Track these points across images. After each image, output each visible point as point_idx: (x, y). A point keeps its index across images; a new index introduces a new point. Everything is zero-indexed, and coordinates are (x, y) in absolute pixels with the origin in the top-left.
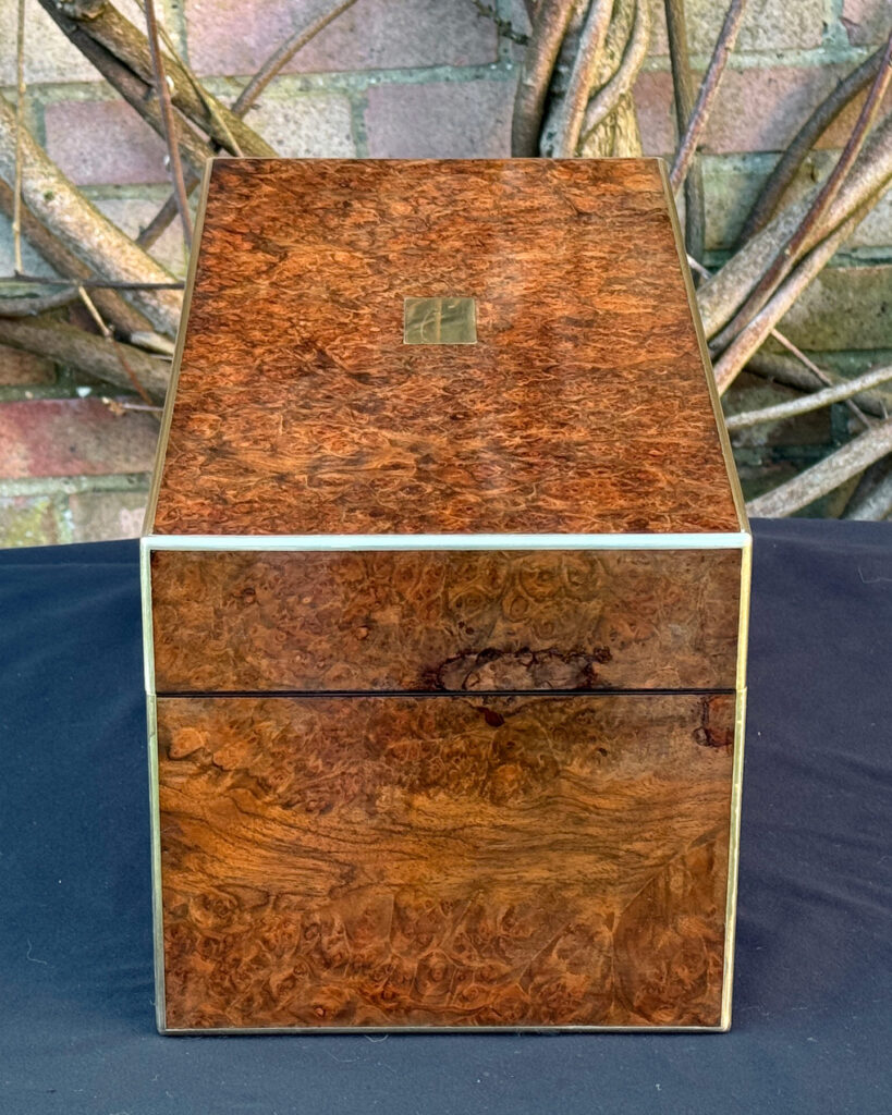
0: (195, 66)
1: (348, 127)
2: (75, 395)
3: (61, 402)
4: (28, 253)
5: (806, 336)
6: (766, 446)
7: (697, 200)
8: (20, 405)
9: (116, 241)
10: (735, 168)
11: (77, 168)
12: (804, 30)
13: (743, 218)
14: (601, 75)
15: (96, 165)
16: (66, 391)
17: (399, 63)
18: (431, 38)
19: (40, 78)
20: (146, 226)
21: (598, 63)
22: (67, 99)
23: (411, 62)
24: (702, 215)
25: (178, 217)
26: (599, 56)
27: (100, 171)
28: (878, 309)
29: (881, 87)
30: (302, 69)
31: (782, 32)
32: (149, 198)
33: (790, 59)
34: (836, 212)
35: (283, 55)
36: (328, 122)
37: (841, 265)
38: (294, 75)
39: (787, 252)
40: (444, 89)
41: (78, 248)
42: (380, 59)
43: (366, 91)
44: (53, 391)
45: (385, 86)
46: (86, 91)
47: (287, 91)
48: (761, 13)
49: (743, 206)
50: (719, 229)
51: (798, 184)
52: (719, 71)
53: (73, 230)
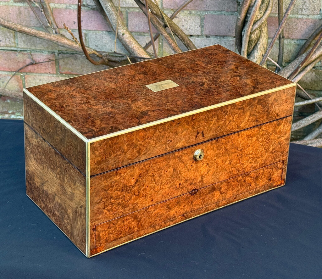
0: (164, 6)
1: (199, 24)
5: (310, 86)
6: (298, 112)
7: (282, 50)
10: (295, 43)
12: (315, 10)
13: (296, 55)
14: (257, 18)
15: (139, 27)
17: (213, 9)
18: (221, 4)
19: (128, 6)
20: (147, 43)
21: (257, 14)
22: (134, 11)
23: (216, 9)
24: (283, 53)
27: (140, 29)
30: (189, 9)
31: (309, 10)
33: (311, 17)
35: (183, 6)
36: (195, 22)
37: (320, 69)
38: (187, 10)
39: (300, 65)
40: (224, 16)
42: (208, 8)
43: (204, 16)
45: (209, 15)
47: (185, 14)
48: (304, 5)
49: (296, 52)
50: (290, 57)
52: (285, 19)
53: (128, 43)
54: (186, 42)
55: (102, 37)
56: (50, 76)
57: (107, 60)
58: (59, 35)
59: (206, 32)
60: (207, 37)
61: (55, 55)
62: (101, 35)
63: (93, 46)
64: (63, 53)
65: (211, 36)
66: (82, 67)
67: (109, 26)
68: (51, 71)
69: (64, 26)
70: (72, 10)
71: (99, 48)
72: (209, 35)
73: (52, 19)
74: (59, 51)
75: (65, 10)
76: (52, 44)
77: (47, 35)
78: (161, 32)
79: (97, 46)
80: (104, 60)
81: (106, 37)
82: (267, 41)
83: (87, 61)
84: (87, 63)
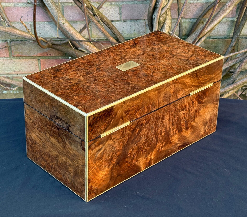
1: (118, 12)
2: (68, 58)
3: (66, 59)
4: (60, 32)
7: (181, 27)
8: (58, 60)
9: (75, 32)
10: (189, 21)
11: (69, 18)
13: (190, 30)
14: (164, 5)
15: (73, 17)
16: (67, 57)
17: (128, 0)
19: (63, 1)
20: (81, 29)
21: (163, 2)
22: (68, 5)
23: (130, 0)
24: (182, 30)
25: (86, 28)
26: (164, 1)
28: (214, 47)
29: (215, 8)
32: (82, 23)
33: (199, 1)
34: (206, 31)
36: (115, 11)
37: (208, 39)
38: (109, 2)
39: (197, 38)
40: (136, 5)
41: (68, 33)
43: (122, 5)
44: (64, 57)
45: (125, 4)
46: (71, 4)
47: (107, 5)
49: (190, 28)
50: (185, 32)
51: (200, 24)
52: (186, 5)
53: (68, 30)
54: (110, 27)
55: (45, 26)
56: (4, 59)
57: (51, 44)
58: (11, 27)
59: (123, 18)
60: (124, 21)
61: (8, 42)
62: (43, 25)
63: (38, 33)
64: (14, 41)
65: (127, 21)
66: (29, 50)
67: (49, 18)
68: (5, 55)
69: (20, 21)
70: (19, 8)
71: (43, 35)
72: (126, 19)
73: (4, 15)
74: (10, 39)
75: (14, 8)
76: (5, 35)
77: (3, 28)
78: (92, 20)
79: (41, 34)
80: (49, 44)
81: (47, 27)
82: (171, 22)
83: (33, 45)
84: (33, 47)
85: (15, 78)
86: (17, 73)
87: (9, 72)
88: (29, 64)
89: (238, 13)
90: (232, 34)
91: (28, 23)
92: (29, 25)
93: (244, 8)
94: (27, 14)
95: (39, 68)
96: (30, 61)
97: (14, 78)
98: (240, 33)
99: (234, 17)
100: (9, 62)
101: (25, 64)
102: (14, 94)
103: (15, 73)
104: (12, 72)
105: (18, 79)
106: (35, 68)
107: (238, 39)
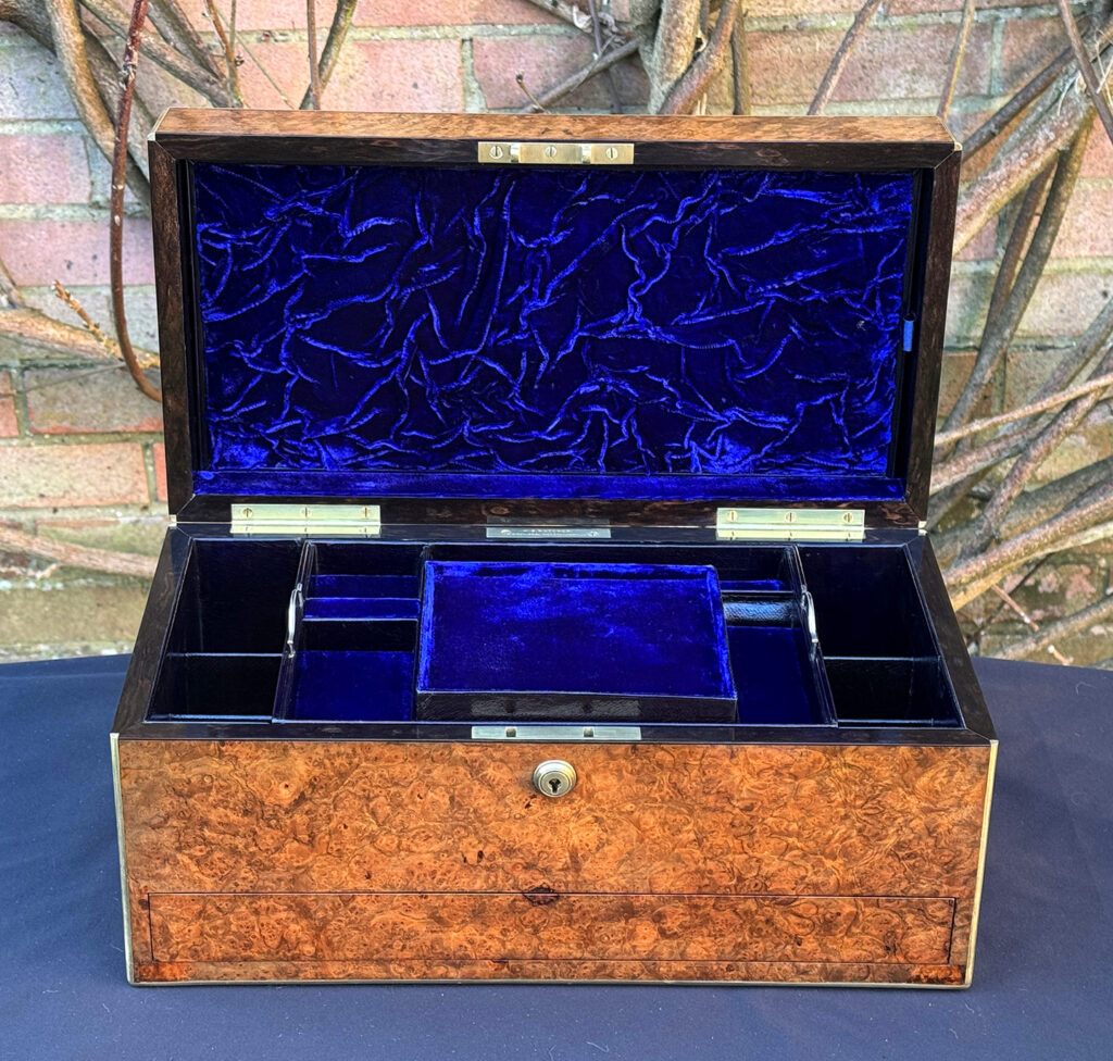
58: (23, 311)
61: (10, 374)
63: (139, 335)
64: (36, 366)
66: (105, 406)
68: (1, 428)
70: (58, 225)
74: (22, 361)
75: (33, 225)
79: (153, 336)
83: (121, 386)
84: (121, 394)
85: (45, 527)
86: (54, 505)
87: (21, 498)
88: (106, 464)
89: (1006, 240)
90: (978, 333)
91: (98, 290)
92: (100, 297)
93: (1029, 220)
94: (90, 255)
95: (148, 482)
96: (111, 451)
97: (40, 527)
98: (1015, 329)
99: (987, 259)
100: (19, 459)
101: (89, 467)
102: (44, 593)
103: (45, 502)
104: (33, 500)
105: (59, 529)
106: (131, 483)
107: (1005, 355)
